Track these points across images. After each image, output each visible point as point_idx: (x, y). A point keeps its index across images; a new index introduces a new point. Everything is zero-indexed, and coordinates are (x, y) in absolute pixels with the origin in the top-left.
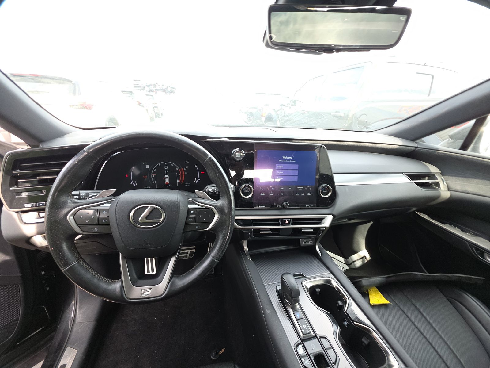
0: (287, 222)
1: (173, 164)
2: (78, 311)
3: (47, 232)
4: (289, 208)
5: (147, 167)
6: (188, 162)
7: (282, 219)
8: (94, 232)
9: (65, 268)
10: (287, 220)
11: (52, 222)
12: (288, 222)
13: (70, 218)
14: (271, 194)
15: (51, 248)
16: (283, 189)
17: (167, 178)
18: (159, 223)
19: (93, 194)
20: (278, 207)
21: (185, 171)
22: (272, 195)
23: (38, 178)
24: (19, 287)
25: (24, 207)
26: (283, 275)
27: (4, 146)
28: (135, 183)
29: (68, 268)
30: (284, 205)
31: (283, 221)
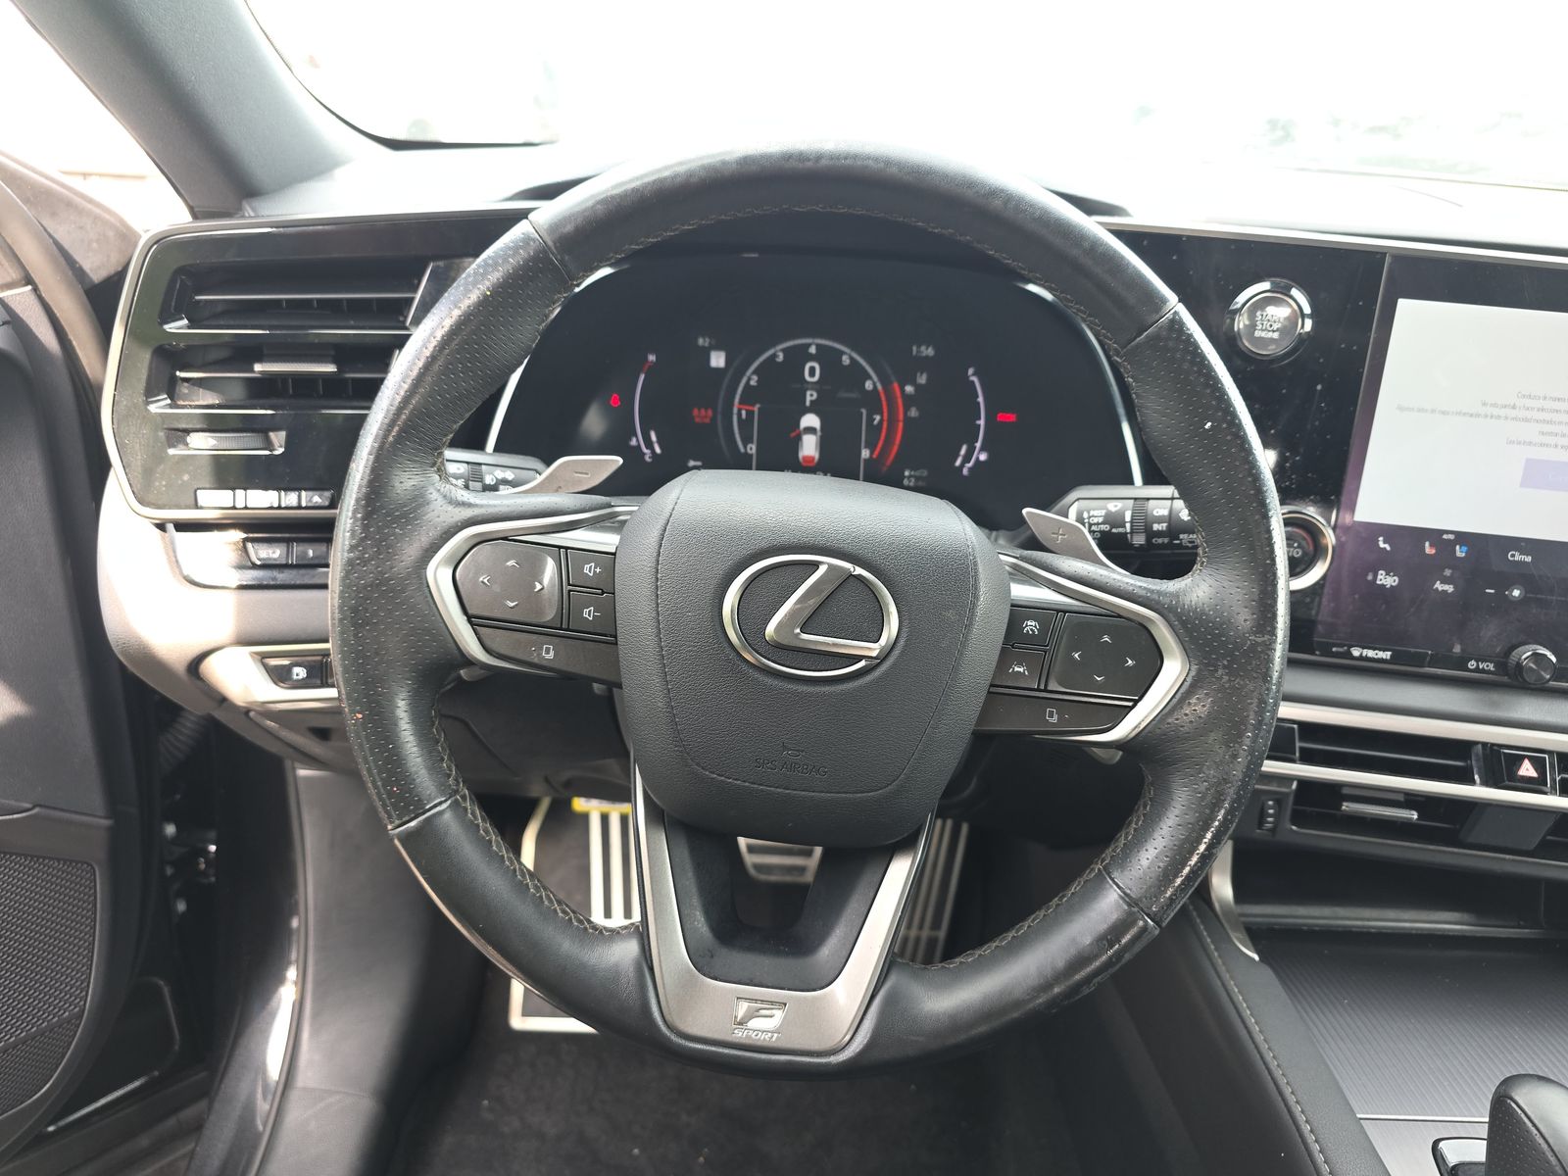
0: (1527, 770)
1: (851, 358)
2: (305, 1035)
3: (342, 633)
4: (1553, 683)
5: (718, 360)
6: (930, 352)
7: (1492, 750)
8: (536, 660)
9: (406, 819)
10: (1530, 758)
11: (365, 587)
12: (1533, 773)
13: (439, 576)
14: (1439, 586)
15: (354, 712)
16: (1528, 559)
17: (810, 430)
18: (863, 663)
19: (500, 474)
20: (1477, 670)
21: (909, 401)
22: (1450, 588)
23: (258, 367)
24: (94, 871)
25: (196, 506)
26: (1509, 1082)
27: (80, 211)
28: (649, 445)
29: (413, 824)
30: (1519, 665)
31: (1499, 765)
